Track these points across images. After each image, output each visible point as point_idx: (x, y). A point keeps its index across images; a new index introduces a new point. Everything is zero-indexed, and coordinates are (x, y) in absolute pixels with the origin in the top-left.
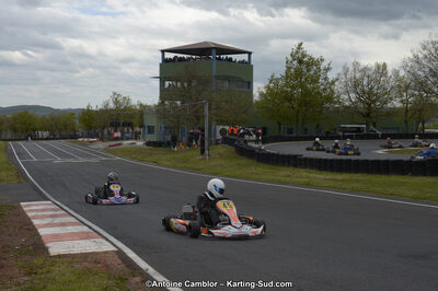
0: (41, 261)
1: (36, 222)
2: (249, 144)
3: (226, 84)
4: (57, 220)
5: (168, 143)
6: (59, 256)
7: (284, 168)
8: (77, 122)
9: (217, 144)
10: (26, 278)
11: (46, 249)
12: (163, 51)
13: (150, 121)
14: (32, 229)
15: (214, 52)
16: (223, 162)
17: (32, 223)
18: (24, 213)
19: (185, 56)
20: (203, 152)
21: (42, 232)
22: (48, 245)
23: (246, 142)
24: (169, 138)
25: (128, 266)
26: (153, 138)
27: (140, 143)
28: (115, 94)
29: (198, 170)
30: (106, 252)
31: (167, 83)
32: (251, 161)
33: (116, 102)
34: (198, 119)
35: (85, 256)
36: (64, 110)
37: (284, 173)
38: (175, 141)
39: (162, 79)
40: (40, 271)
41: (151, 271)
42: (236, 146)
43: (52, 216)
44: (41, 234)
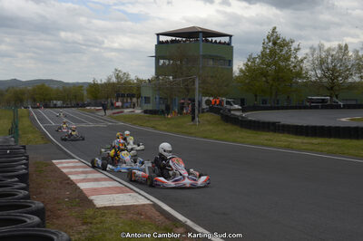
0: (92, 213)
1: (73, 177)
2: (232, 112)
3: (211, 62)
4: (90, 176)
5: (163, 111)
6: (105, 208)
7: (264, 133)
8: (85, 94)
9: (203, 112)
10: (84, 227)
11: (91, 201)
12: (158, 35)
13: (146, 93)
14: (72, 184)
15: (201, 34)
16: (211, 128)
17: (69, 178)
18: (59, 169)
20: (193, 119)
21: (82, 186)
22: (91, 198)
23: (230, 110)
24: (163, 107)
25: (167, 218)
26: (149, 107)
27: (138, 111)
28: (116, 70)
29: (190, 134)
30: (144, 205)
31: (162, 61)
32: (234, 127)
33: (118, 77)
34: (188, 92)
35: (127, 208)
36: (73, 84)
37: (264, 137)
38: (168, 110)
39: (158, 58)
40: (94, 221)
41: (189, 223)
42: (222, 114)
43: (83, 172)
44: (82, 188)
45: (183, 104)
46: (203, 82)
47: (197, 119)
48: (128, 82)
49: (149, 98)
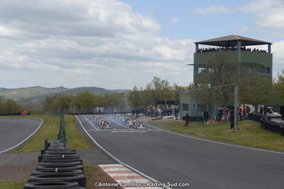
2: (272, 120)
3: (250, 70)
5: (201, 118)
8: (126, 100)
12: (197, 44)
13: (184, 100)
15: (239, 43)
19: (216, 47)
20: (232, 126)
23: (270, 118)
24: (201, 114)
28: (155, 78)
31: (200, 70)
32: (275, 135)
33: (156, 84)
36: (114, 91)
38: (207, 116)
39: (196, 66)
42: (261, 122)
45: (222, 110)
46: (242, 89)
47: (236, 126)
48: (167, 90)
49: (187, 105)
